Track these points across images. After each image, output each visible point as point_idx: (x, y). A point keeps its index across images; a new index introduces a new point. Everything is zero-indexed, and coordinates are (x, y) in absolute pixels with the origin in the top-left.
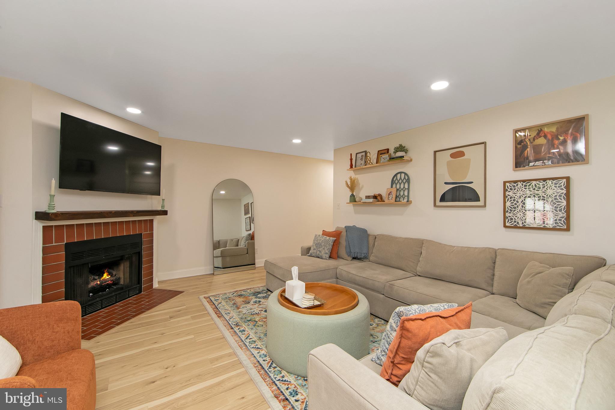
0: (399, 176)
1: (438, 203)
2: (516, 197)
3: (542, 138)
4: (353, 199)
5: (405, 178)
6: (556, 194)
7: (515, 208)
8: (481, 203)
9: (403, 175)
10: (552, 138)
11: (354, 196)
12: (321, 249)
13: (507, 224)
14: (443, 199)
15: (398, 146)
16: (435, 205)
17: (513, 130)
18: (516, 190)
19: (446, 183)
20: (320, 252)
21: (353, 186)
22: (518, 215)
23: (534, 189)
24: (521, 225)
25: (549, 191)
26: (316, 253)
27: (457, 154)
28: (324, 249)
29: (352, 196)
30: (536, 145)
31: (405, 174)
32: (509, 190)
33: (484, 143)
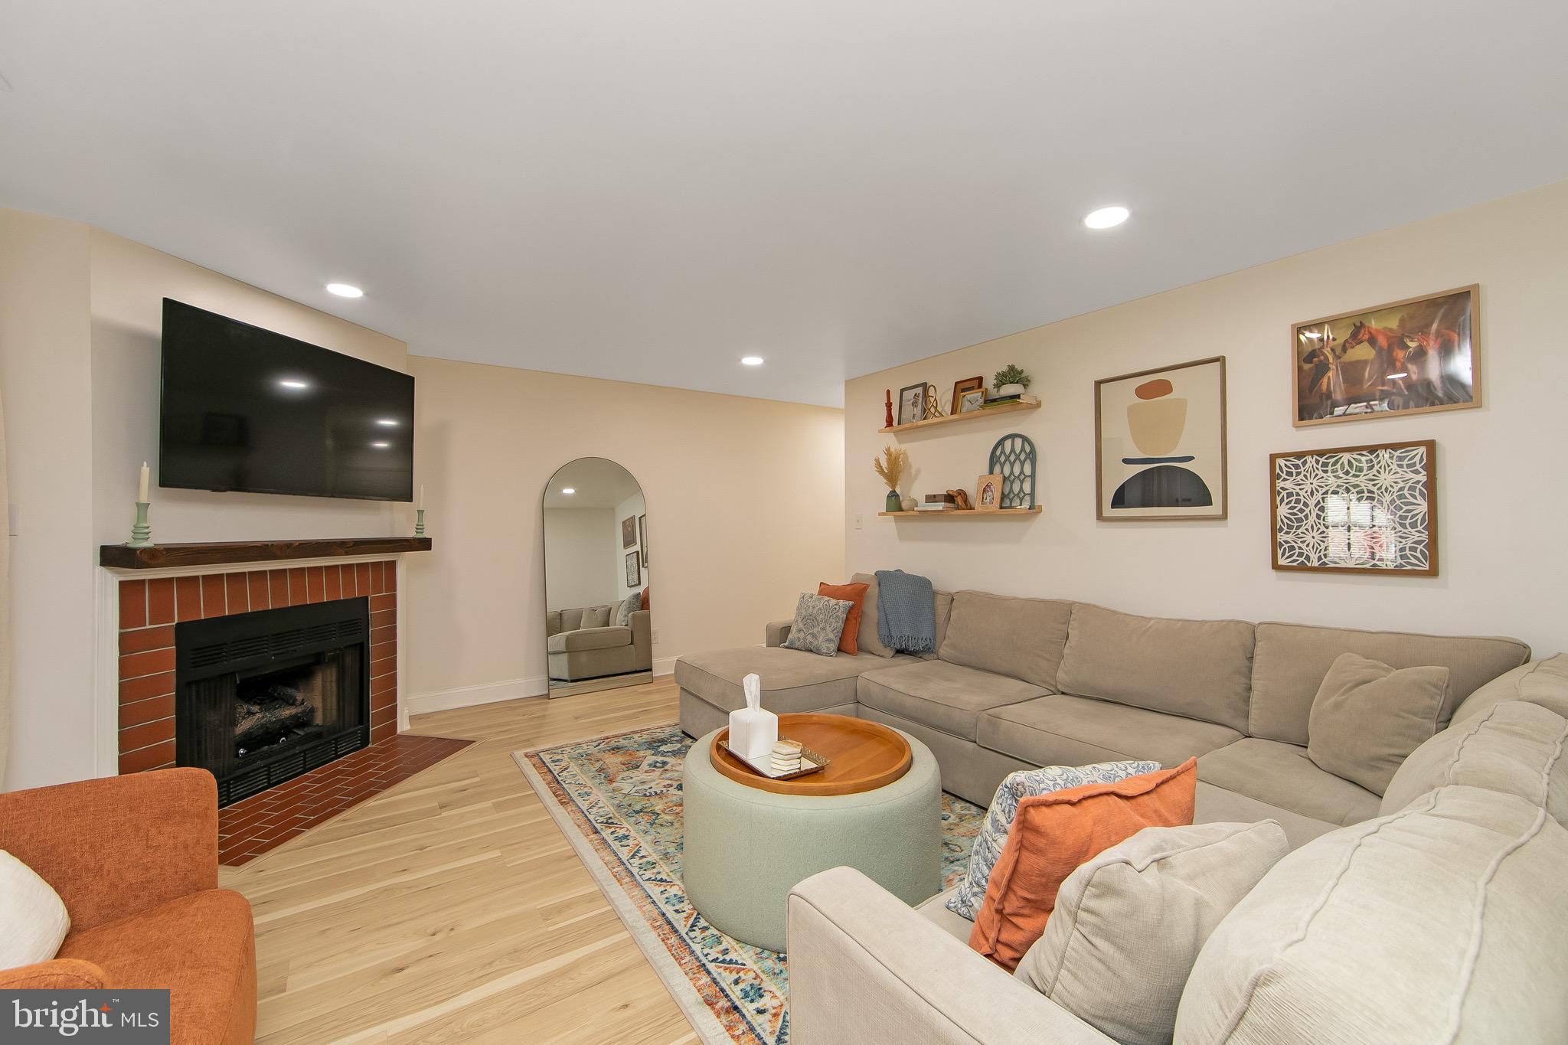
0: (1008, 444)
1: (1108, 511)
2: (1302, 493)
3: (1366, 344)
4: (895, 503)
5: (1023, 449)
6: (1401, 485)
7: (1299, 520)
8: (1215, 509)
9: (1018, 442)
10: (1389, 346)
11: (897, 496)
12: (815, 630)
13: (1282, 562)
14: (1119, 500)
15: (1005, 369)
16: (1100, 516)
17: (1292, 325)
18: (1301, 476)
19: (1126, 461)
20: (814, 636)
21: (893, 469)
22: (1308, 538)
23: (1347, 473)
24: (1316, 564)
25: (1383, 476)
26: (805, 639)
27: (1154, 388)
28: (823, 629)
29: (893, 495)
30: (1351, 363)
31: (1025, 439)
32: (1284, 476)
33: (1220, 360)
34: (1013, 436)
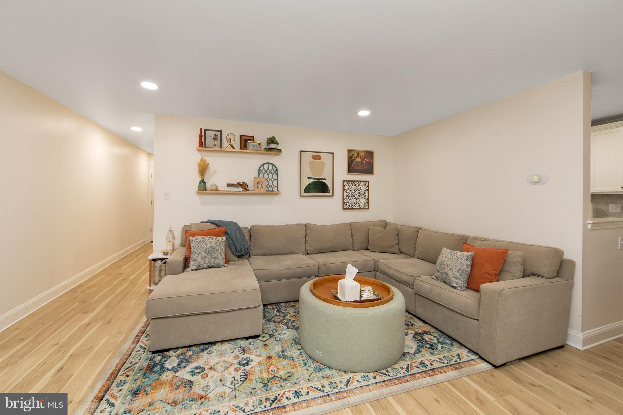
0: (266, 166)
1: (303, 194)
2: (349, 190)
3: (359, 158)
5: (273, 169)
6: (364, 190)
7: (348, 197)
8: (331, 194)
9: (270, 166)
10: (363, 159)
11: (204, 183)
13: (345, 207)
16: (301, 196)
17: (347, 149)
18: (349, 186)
19: (309, 178)
21: (203, 169)
22: (350, 201)
23: (356, 186)
24: (351, 208)
25: (362, 187)
27: (317, 157)
30: (357, 161)
31: (273, 165)
32: (346, 186)
33: (333, 153)
34: (268, 163)
